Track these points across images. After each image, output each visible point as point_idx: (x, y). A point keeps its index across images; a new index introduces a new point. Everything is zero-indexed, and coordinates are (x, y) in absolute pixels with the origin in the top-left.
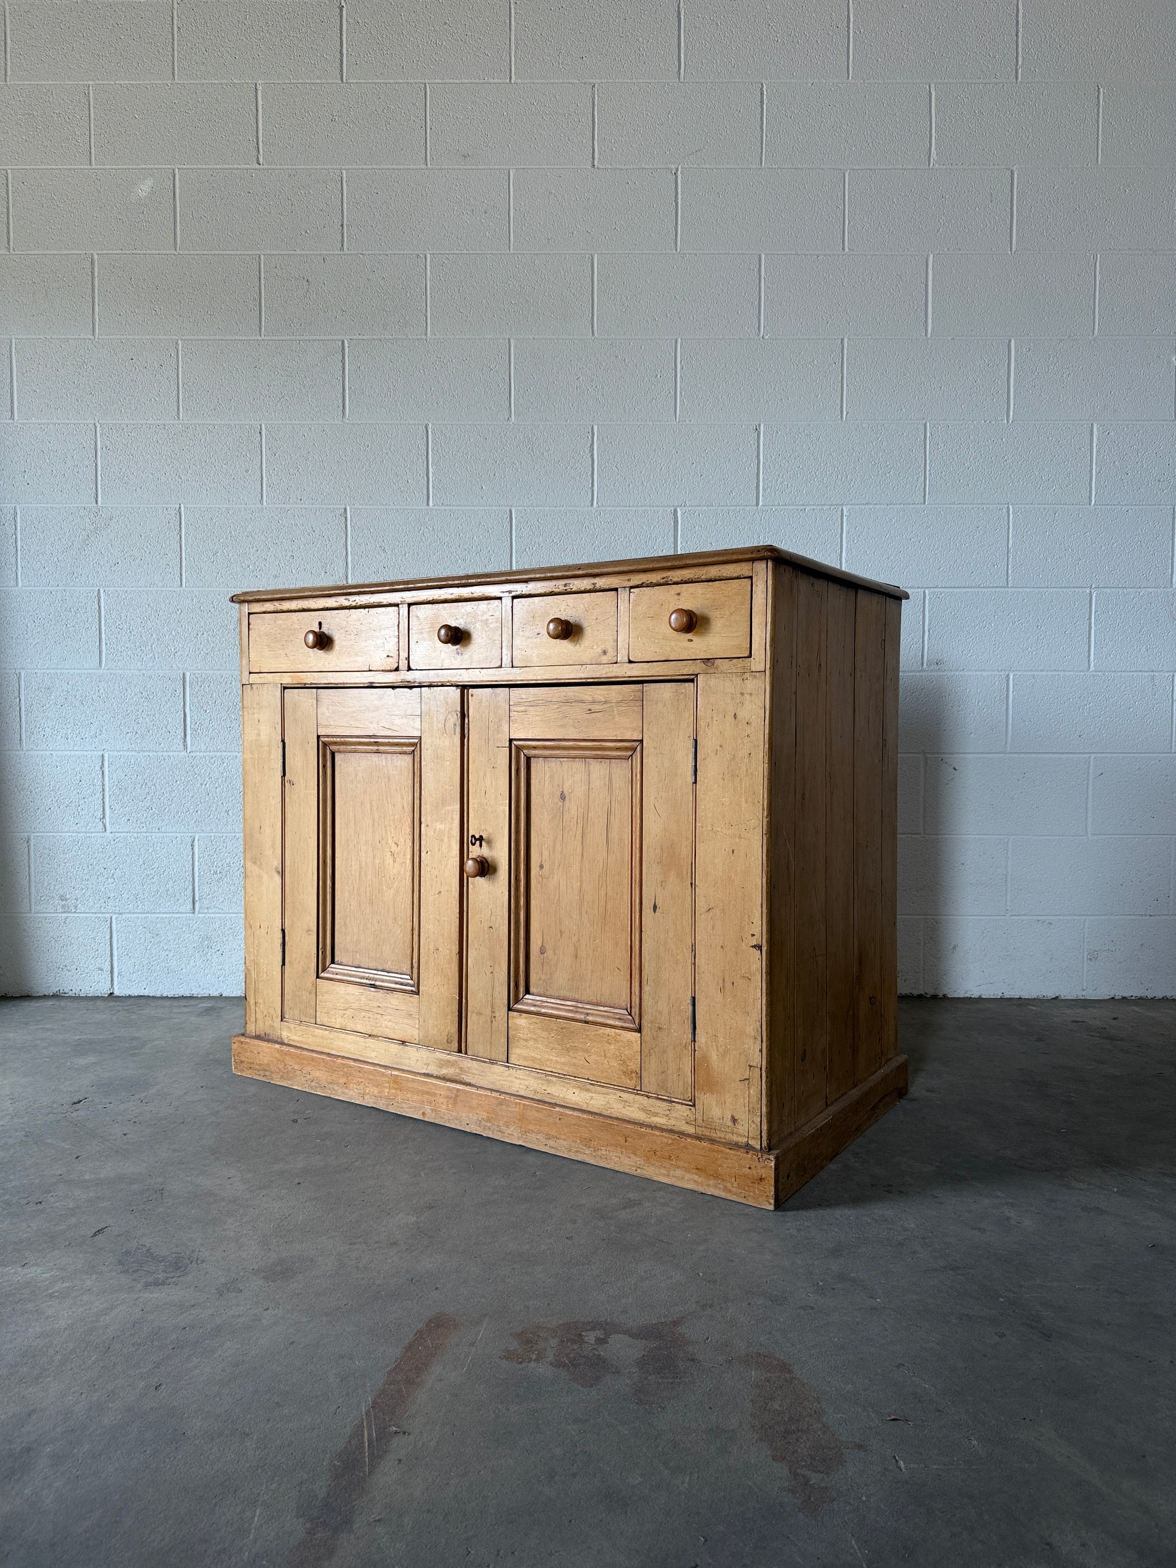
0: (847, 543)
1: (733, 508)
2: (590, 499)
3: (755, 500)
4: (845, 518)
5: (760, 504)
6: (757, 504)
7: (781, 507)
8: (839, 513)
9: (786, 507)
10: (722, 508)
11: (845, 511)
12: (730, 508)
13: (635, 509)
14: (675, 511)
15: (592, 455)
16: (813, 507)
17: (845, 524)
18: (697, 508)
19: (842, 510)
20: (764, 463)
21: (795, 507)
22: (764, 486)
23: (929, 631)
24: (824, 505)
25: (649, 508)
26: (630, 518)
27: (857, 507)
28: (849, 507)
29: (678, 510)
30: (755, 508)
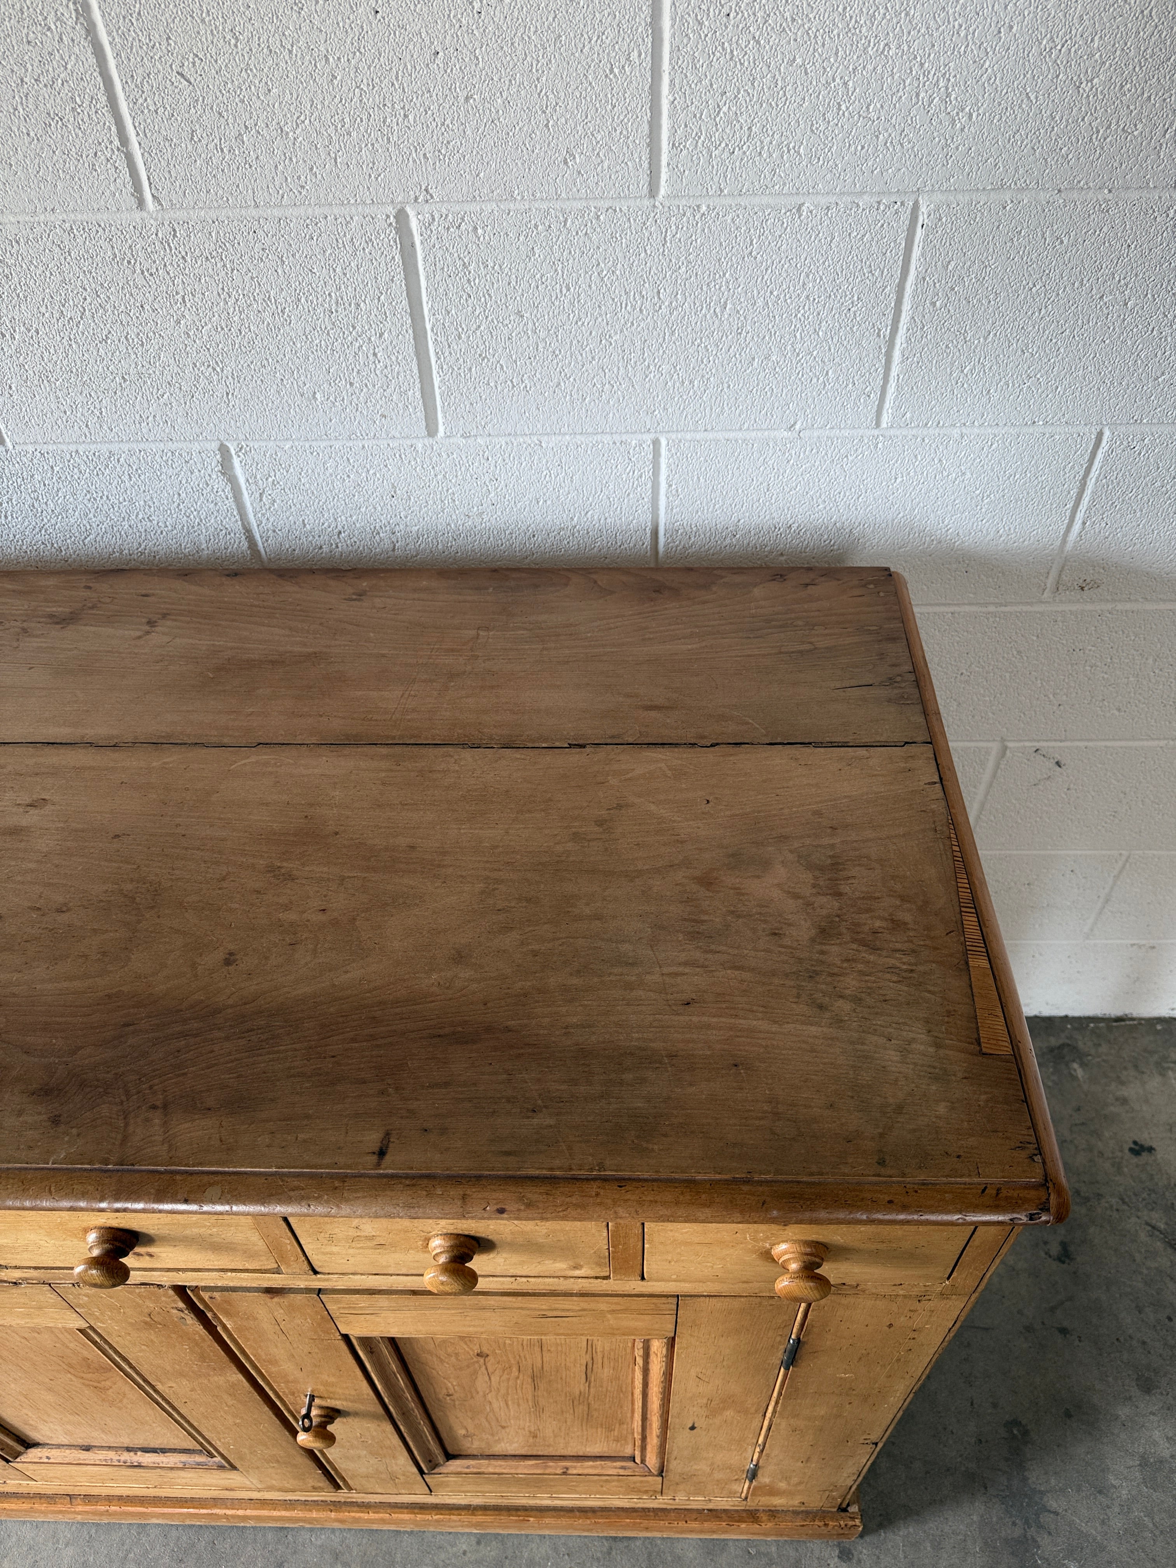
0: (915, 307)
1: (579, 205)
2: (130, 188)
3: (644, 180)
4: (919, 233)
5: (662, 192)
6: (653, 192)
7: (729, 201)
8: (905, 217)
9: (743, 201)
10: (544, 206)
11: (923, 209)
12: (567, 206)
13: (277, 212)
14: (401, 216)
15: (91, 30)
16: (823, 201)
17: (916, 252)
18: (468, 207)
19: (916, 207)
20: (676, 50)
21: (771, 201)
22: (674, 131)
23: (1084, 523)
24: (862, 193)
25: (318, 211)
26: (268, 241)
27: (964, 198)
28: (938, 197)
29: (411, 212)
30: (647, 202)
